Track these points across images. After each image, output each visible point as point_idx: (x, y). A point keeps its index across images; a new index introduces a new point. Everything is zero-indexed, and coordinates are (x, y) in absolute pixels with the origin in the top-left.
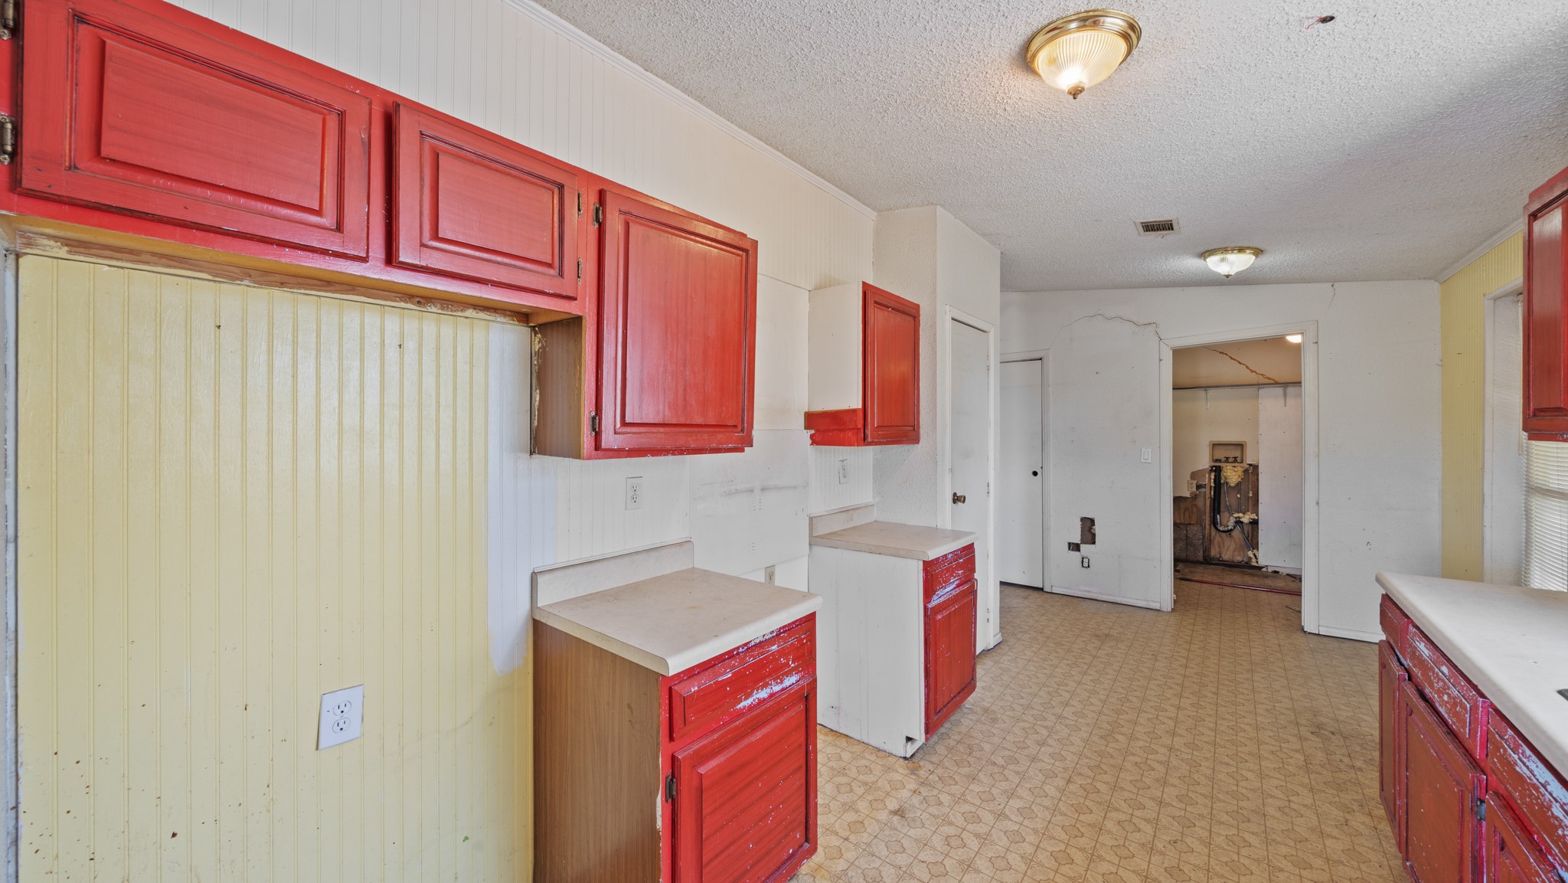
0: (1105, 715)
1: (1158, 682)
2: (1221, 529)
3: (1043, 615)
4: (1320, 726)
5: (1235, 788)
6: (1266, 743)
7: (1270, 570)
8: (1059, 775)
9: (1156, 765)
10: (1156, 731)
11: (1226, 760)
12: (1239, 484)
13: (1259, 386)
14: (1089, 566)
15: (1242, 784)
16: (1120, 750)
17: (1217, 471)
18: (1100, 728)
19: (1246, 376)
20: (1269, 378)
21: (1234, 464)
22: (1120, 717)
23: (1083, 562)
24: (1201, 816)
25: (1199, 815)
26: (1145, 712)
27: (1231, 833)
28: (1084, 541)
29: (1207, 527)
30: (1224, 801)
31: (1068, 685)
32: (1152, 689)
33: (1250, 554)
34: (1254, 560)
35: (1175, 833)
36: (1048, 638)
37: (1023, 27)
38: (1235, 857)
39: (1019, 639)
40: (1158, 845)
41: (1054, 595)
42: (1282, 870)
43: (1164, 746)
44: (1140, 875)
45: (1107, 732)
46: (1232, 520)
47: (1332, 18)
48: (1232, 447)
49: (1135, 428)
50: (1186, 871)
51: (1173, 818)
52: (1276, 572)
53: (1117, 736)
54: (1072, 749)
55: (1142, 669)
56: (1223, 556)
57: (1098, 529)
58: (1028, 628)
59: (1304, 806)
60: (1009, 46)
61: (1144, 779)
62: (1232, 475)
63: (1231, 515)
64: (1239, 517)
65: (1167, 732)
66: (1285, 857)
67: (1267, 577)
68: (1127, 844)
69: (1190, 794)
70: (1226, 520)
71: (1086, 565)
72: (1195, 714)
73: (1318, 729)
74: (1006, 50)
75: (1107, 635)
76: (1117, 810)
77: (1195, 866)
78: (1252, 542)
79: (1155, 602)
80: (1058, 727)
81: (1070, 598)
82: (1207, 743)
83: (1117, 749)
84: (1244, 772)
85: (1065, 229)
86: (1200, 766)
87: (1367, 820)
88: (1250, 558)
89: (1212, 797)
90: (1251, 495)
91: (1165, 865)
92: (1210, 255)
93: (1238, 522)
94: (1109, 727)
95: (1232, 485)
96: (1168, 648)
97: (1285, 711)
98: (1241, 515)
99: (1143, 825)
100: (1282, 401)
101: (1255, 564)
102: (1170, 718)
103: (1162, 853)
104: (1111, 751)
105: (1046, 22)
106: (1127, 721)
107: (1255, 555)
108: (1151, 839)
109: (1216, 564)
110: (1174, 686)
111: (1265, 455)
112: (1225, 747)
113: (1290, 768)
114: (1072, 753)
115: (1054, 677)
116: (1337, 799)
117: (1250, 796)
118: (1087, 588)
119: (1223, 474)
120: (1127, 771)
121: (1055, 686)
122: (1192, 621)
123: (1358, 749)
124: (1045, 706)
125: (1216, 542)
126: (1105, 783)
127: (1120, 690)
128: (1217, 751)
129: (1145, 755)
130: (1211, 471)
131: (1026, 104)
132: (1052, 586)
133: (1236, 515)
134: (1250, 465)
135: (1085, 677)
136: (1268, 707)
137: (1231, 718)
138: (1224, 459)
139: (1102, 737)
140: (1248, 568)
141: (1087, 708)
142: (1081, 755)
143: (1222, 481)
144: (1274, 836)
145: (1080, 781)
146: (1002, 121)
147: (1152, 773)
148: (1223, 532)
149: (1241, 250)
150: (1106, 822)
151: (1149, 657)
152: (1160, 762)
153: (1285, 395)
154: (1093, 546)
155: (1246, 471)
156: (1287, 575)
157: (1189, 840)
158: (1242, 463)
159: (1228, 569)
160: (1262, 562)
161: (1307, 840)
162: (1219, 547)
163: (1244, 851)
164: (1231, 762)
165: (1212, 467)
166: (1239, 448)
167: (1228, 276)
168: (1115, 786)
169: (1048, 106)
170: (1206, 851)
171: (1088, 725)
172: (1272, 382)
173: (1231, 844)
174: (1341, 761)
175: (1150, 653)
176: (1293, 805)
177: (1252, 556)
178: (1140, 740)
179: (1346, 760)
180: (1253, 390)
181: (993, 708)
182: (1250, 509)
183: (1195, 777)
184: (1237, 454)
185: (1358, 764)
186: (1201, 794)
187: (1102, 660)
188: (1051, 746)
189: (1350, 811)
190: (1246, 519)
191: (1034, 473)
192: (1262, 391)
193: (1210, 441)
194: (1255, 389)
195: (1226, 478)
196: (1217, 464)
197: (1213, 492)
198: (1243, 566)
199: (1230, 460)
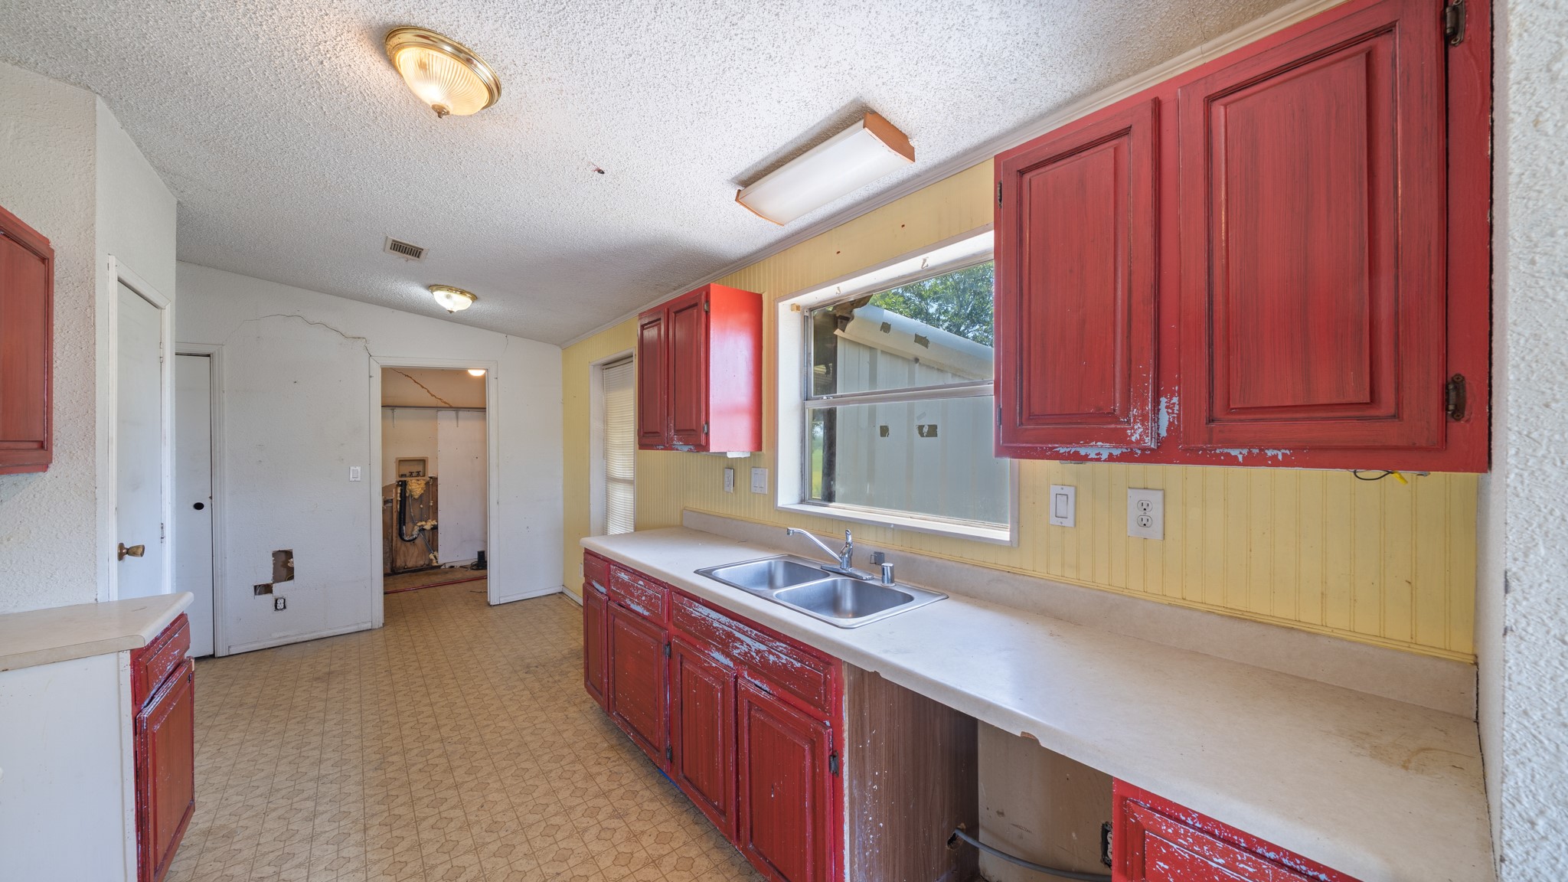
0: (369, 748)
1: (404, 692)
2: (406, 539)
3: (232, 685)
4: (528, 666)
5: (500, 739)
6: (504, 696)
7: (447, 567)
8: (351, 832)
9: (437, 761)
10: (422, 734)
11: (485, 723)
12: (421, 496)
13: (438, 408)
14: (285, 607)
15: (503, 733)
16: (400, 769)
17: (403, 485)
18: (370, 762)
19: (425, 398)
20: (445, 403)
21: (417, 478)
22: (384, 741)
23: (276, 603)
24: (489, 774)
25: (488, 774)
26: (406, 723)
27: (513, 771)
28: (277, 579)
29: (394, 539)
30: (498, 753)
31: (310, 743)
32: (401, 701)
33: (431, 556)
34: (434, 561)
35: (478, 800)
36: (255, 706)
37: (402, 11)
38: (524, 785)
39: (210, 727)
40: (471, 818)
41: (234, 658)
42: (551, 771)
43: (436, 741)
44: (471, 851)
45: (379, 761)
46: (416, 529)
47: (603, 173)
48: (415, 463)
49: (342, 444)
50: (499, 820)
51: (471, 790)
52: (452, 567)
53: (390, 759)
54: (351, 799)
55: (382, 688)
56: (408, 564)
57: (296, 562)
58: (217, 708)
59: (543, 722)
60: (374, 14)
61: (434, 778)
62: (416, 487)
63: (415, 524)
64: (422, 525)
65: (432, 729)
66: (549, 761)
67: (447, 573)
68: (448, 838)
69: (474, 764)
70: (410, 530)
71: (280, 606)
72: (446, 702)
73: (528, 669)
74: (368, 13)
75: (330, 673)
76: (424, 819)
77: (503, 811)
78: (432, 545)
79: (366, 623)
80: (322, 789)
81: (259, 653)
82: (466, 719)
83: (397, 770)
84: (500, 724)
85: (301, 212)
86: (470, 739)
87: (575, 709)
88: (432, 560)
89: (490, 756)
90: (431, 504)
91: (484, 829)
92: (437, 290)
93: (422, 530)
94: (378, 756)
95: (416, 497)
96: (397, 659)
97: (505, 667)
98: (423, 523)
99: (452, 814)
100: (455, 422)
101: (436, 564)
102: (429, 717)
103: (478, 822)
104: (392, 775)
105: (427, 27)
106: (393, 740)
107: (435, 557)
108: (464, 818)
109: (403, 573)
110: (418, 689)
111: (443, 469)
112: (480, 714)
113: (525, 703)
114: (353, 802)
115: (288, 743)
116: (557, 706)
117: (511, 737)
118: (281, 634)
119: (409, 487)
120: (416, 781)
121: (295, 751)
122: (406, 628)
123: (553, 669)
124: (294, 778)
125: (401, 552)
126: (401, 805)
127: (371, 717)
128: (476, 720)
129: (425, 759)
130: (398, 485)
131: (352, 74)
132: (229, 647)
133: (419, 524)
134: (431, 478)
135: (326, 725)
136: (494, 670)
137: (473, 690)
138: (408, 474)
139: (376, 769)
140: (430, 568)
141: (345, 752)
142: (364, 799)
143: (407, 495)
144: (538, 753)
145: (376, 821)
146: (308, 71)
147: (437, 769)
148: (409, 541)
149: (462, 292)
150: (421, 836)
151: (383, 675)
152: (439, 756)
153: (457, 418)
154: (291, 581)
155: (427, 484)
156: (461, 567)
157: (490, 798)
158: (424, 476)
159: (415, 574)
160: (441, 561)
161: (554, 742)
162: (405, 556)
163: (526, 777)
164: (490, 722)
165: (398, 482)
166: (422, 463)
167: (451, 312)
168: (412, 801)
169: (376, 93)
170: (504, 795)
171: (355, 767)
172: (447, 406)
173: (517, 778)
174: (548, 682)
175: (383, 671)
176: (538, 726)
177: (433, 558)
178: (412, 749)
179: (550, 679)
180: (433, 411)
181: (218, 823)
182: (431, 516)
183: (471, 749)
184: (420, 468)
185: (557, 678)
186: (481, 759)
187: (337, 699)
188: (326, 812)
189: (565, 709)
190: (428, 526)
191: (199, 506)
192: (441, 414)
193: (397, 459)
194: (434, 411)
195: (410, 491)
196: (403, 479)
197: (398, 507)
198: (426, 569)
199: (414, 475)
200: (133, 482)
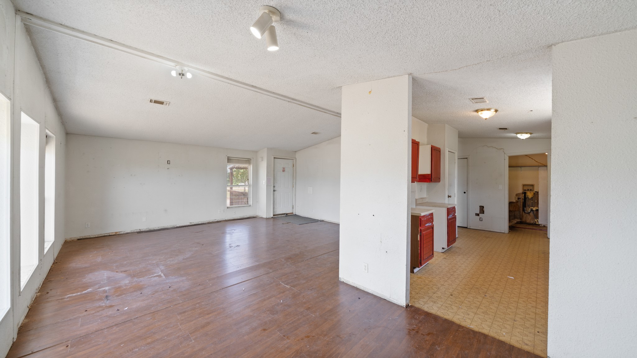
3: (468, 233)
7: (542, 225)
12: (532, 198)
13: (539, 166)
14: (482, 220)
17: (525, 193)
19: (535, 163)
20: (542, 164)
21: (530, 192)
23: (480, 219)
28: (480, 213)
29: (521, 212)
33: (536, 220)
34: (537, 222)
41: (471, 229)
46: (530, 210)
48: (530, 186)
49: (496, 179)
52: (544, 226)
56: (527, 221)
57: (485, 209)
62: (530, 195)
63: (529, 208)
64: (532, 209)
70: (528, 210)
78: (537, 216)
81: (476, 230)
88: (536, 222)
90: (536, 201)
92: (518, 134)
93: (532, 210)
95: (530, 198)
96: (506, 240)
98: (533, 208)
101: (538, 224)
109: (524, 224)
111: (541, 189)
118: (482, 227)
119: (527, 194)
122: (514, 235)
125: (524, 216)
130: (523, 193)
133: (531, 208)
134: (536, 192)
138: (527, 190)
140: (535, 225)
143: (526, 197)
148: (527, 213)
149: (526, 133)
153: (547, 170)
154: (483, 214)
155: (534, 194)
158: (533, 191)
159: (529, 225)
160: (540, 223)
162: (526, 218)
165: (523, 192)
166: (532, 186)
167: (523, 139)
172: (543, 165)
177: (537, 221)
182: (536, 206)
184: (532, 188)
190: (534, 209)
191: (465, 193)
192: (540, 168)
193: (522, 184)
194: (537, 167)
195: (528, 196)
196: (525, 191)
197: (523, 201)
198: (534, 224)
199: (529, 190)
200: (451, 185)
